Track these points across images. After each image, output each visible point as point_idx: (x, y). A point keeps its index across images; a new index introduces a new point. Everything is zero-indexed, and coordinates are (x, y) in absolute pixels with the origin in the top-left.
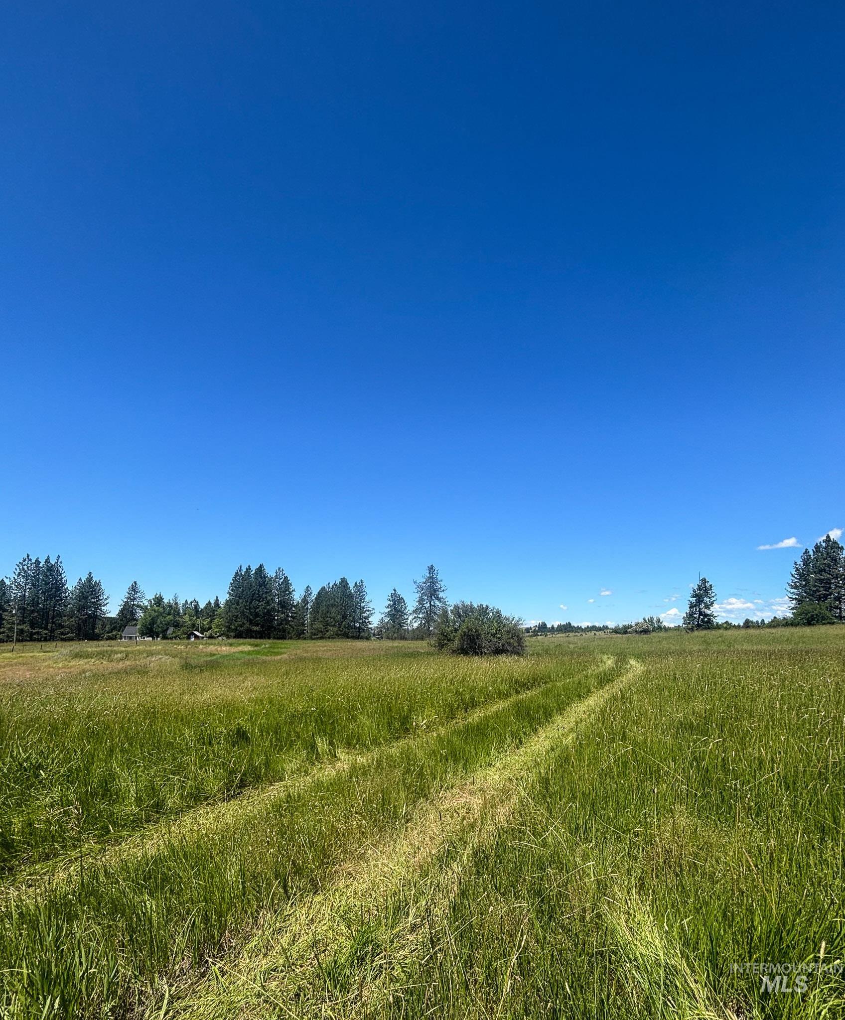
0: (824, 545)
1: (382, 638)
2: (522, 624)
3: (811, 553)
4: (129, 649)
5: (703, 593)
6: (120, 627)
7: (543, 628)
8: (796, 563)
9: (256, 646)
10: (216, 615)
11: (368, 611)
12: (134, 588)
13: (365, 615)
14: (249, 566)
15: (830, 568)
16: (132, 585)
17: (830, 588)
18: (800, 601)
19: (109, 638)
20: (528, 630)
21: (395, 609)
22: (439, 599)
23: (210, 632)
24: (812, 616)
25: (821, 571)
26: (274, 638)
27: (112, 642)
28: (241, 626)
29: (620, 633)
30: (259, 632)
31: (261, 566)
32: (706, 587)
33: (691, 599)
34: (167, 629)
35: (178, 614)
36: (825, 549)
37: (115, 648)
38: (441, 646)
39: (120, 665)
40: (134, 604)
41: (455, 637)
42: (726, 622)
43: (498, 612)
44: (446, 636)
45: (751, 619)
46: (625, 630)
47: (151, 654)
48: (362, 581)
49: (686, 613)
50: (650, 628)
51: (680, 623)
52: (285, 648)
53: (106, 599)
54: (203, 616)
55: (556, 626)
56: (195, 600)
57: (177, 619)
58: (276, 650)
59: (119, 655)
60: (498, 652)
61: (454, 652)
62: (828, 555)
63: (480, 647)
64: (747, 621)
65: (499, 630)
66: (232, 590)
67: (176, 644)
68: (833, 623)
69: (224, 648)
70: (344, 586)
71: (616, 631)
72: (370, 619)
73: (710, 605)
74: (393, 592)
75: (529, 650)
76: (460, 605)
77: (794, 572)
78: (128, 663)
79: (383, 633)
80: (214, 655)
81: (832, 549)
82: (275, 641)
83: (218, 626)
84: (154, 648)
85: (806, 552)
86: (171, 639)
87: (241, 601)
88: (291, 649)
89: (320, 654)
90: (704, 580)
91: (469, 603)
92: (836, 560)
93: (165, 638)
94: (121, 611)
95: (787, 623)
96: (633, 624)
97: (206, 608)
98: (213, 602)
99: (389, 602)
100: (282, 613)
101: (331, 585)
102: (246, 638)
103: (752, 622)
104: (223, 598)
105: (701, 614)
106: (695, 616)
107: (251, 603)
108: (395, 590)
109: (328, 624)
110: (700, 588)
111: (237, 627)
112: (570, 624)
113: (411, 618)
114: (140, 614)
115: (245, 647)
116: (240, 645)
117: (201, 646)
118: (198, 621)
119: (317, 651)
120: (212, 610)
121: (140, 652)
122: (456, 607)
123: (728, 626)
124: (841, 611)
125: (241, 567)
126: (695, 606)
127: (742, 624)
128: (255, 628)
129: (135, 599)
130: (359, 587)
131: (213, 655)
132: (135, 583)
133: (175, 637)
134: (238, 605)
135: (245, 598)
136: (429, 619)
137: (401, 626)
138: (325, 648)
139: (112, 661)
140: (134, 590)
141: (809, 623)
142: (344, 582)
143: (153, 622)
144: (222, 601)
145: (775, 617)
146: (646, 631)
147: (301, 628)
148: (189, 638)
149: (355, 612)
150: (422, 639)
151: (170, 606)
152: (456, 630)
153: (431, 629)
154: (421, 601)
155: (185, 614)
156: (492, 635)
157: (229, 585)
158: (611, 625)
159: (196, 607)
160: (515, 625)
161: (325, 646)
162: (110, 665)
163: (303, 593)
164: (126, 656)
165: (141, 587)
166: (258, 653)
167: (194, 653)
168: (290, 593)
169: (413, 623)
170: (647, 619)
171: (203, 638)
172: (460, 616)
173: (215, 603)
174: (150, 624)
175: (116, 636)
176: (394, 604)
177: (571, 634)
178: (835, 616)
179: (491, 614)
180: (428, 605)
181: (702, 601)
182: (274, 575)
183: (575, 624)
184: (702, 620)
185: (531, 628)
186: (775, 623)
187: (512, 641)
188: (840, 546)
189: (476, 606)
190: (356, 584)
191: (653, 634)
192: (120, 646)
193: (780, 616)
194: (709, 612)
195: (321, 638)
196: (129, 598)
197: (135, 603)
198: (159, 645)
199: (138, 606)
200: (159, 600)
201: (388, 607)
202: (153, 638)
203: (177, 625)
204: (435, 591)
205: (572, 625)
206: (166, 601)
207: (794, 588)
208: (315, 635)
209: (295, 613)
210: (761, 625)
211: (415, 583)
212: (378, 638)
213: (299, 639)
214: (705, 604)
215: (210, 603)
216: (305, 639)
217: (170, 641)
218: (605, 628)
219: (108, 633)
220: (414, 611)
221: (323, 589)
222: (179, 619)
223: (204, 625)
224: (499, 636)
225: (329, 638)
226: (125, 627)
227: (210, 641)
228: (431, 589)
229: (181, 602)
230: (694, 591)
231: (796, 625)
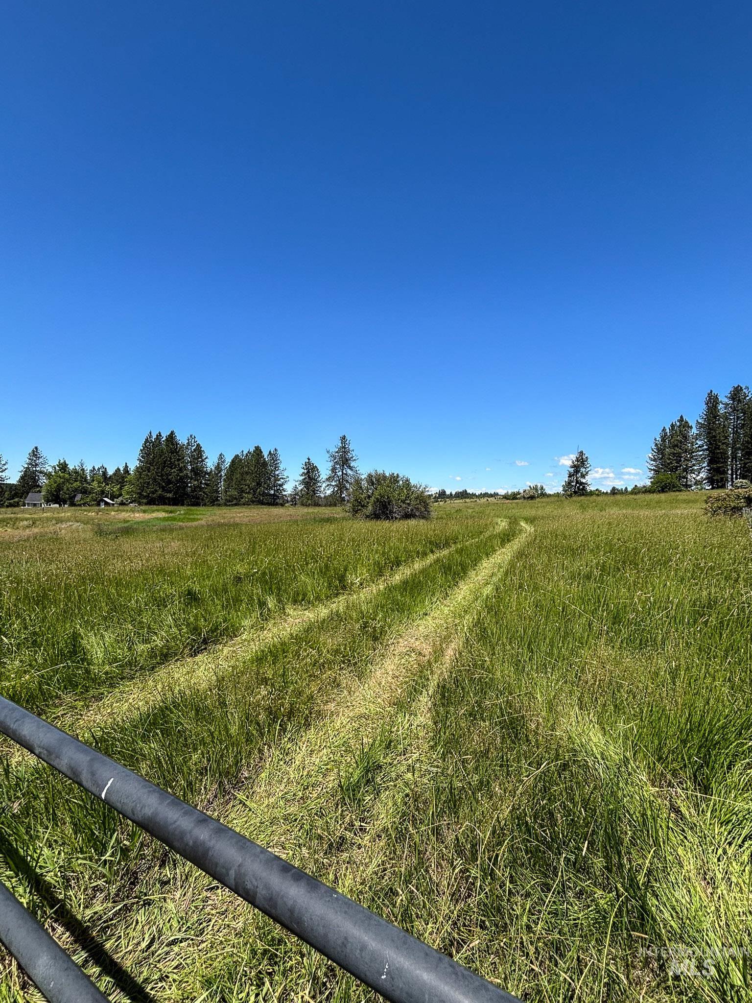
0: (678, 424)
1: (296, 504)
2: (428, 491)
3: (668, 431)
4: (35, 516)
5: (580, 465)
6: (23, 494)
7: (442, 495)
8: (655, 439)
9: (171, 512)
10: (126, 482)
11: (283, 479)
12: (35, 453)
13: (279, 482)
14: (160, 433)
15: (681, 444)
16: (33, 451)
17: (681, 461)
18: (657, 471)
19: (10, 505)
20: (430, 496)
21: (309, 477)
22: (351, 468)
23: (120, 498)
25: (675, 446)
26: (188, 505)
27: (16, 509)
28: (153, 493)
29: (509, 499)
30: (173, 499)
31: (172, 433)
32: (582, 459)
33: (570, 469)
34: (75, 496)
35: (86, 480)
36: (679, 427)
37: (19, 516)
38: (355, 511)
39: (28, 532)
40: (36, 471)
41: (368, 503)
42: (597, 490)
43: (407, 480)
44: (360, 503)
45: (617, 487)
46: (514, 496)
47: (59, 521)
48: (276, 450)
49: (565, 481)
50: (535, 495)
51: (560, 490)
52: (200, 514)
53: (5, 465)
54: (113, 482)
55: (454, 493)
56: (103, 467)
57: (85, 485)
58: (192, 517)
59: (25, 523)
60: (407, 516)
61: (367, 517)
62: (680, 432)
63: (391, 512)
64: (614, 489)
65: (407, 497)
66: (142, 457)
67: (85, 511)
68: (680, 491)
69: (137, 515)
70: (258, 455)
71: (506, 497)
72: (284, 487)
73: (585, 475)
74: (307, 461)
75: (434, 514)
76: (373, 474)
77: (654, 447)
78: (36, 530)
79: (295, 500)
80: (128, 521)
81: (684, 427)
82: (189, 507)
83: (128, 493)
84: (63, 514)
85: (664, 430)
86: (80, 505)
87: (152, 468)
88: (206, 516)
89: (237, 520)
90: (582, 452)
91: (382, 472)
92: (686, 437)
93: (73, 504)
94: (22, 478)
95: (646, 491)
96: (522, 491)
97: (114, 474)
98: (122, 469)
99: (303, 471)
100: (195, 480)
101: (245, 453)
102: (158, 505)
103: (617, 489)
104: (133, 464)
105: (577, 482)
106: (573, 484)
107: (163, 470)
108: (309, 459)
109: (243, 491)
110: (577, 460)
111: (149, 494)
112: (466, 491)
113: (324, 485)
114: (43, 481)
115: (158, 514)
116: (153, 511)
117: (113, 513)
118: (107, 488)
119: (234, 517)
120: (121, 477)
121: (48, 519)
122: (370, 476)
123: (598, 493)
124: (687, 480)
125: (150, 433)
126: (573, 475)
127: (609, 492)
128: (170, 495)
129: (36, 465)
130: (273, 455)
131: (126, 521)
132: (36, 448)
133: (84, 504)
134: (149, 472)
135: (156, 465)
136: (341, 487)
137: (315, 494)
138: (242, 514)
139: (18, 528)
140: (35, 455)
141: (663, 491)
142: (258, 450)
143: (59, 488)
144: (132, 467)
145: (636, 486)
146: (532, 498)
147: (215, 494)
148: (99, 505)
149: (269, 479)
150: (335, 505)
151: (76, 472)
152: (369, 497)
153: (343, 496)
154: (334, 470)
155: (93, 481)
156: (402, 501)
157: (139, 452)
158: (502, 492)
159: (105, 473)
160: (422, 492)
161: (241, 512)
162: (16, 532)
163: (216, 461)
164: (33, 523)
165: (43, 451)
166: (174, 519)
167: (106, 520)
168: (203, 461)
169: (326, 490)
170: (532, 487)
171: (113, 504)
172: (373, 484)
173: (124, 469)
174: (56, 491)
175: (18, 503)
176: (308, 472)
177: (467, 500)
178: (683, 485)
179: (401, 482)
180: (341, 473)
181: (579, 471)
182: (186, 442)
183: (469, 491)
184: (578, 487)
185: (432, 495)
186: (636, 491)
187: (420, 506)
188: (691, 425)
189: (387, 475)
190: (270, 452)
191: (538, 500)
192: (25, 513)
193: (640, 484)
194: (584, 481)
195: (236, 505)
196: (30, 464)
197: (38, 469)
198: (67, 512)
199: (41, 472)
200: (63, 467)
201: (302, 475)
202: (60, 505)
203: (85, 492)
204: (347, 460)
206: (71, 467)
207: (654, 461)
208: (230, 501)
209: (208, 480)
210: (625, 492)
211: (328, 452)
212: (292, 505)
213: (213, 505)
214: (582, 473)
215: (118, 469)
216: (219, 505)
217: (79, 508)
218: (496, 495)
219: (8, 499)
220: (327, 480)
221: (237, 456)
222: (87, 486)
223: (114, 492)
224: (408, 502)
225: (244, 504)
226: (28, 494)
227: (121, 508)
228: (343, 459)
229: (88, 468)
230: (573, 462)
231: (653, 492)
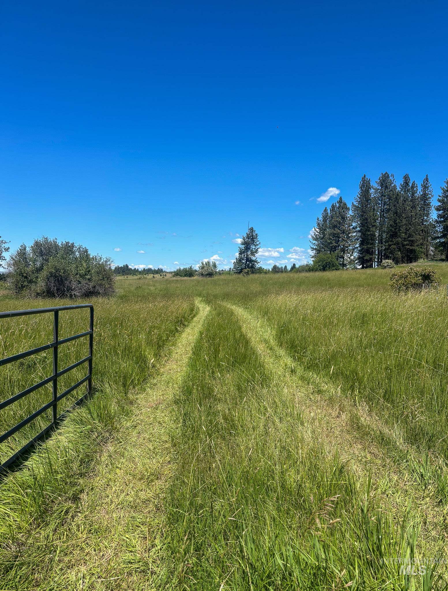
0: (338, 205)
3: (329, 211)
5: (250, 242)
8: (318, 219)
15: (340, 225)
17: (339, 241)
18: (318, 251)
24: (326, 263)
25: (335, 227)
32: (252, 236)
33: (241, 246)
36: (338, 208)
49: (236, 259)
50: (208, 273)
51: (231, 267)
62: (340, 214)
64: (275, 267)
68: (338, 270)
71: (178, 273)
73: (255, 252)
77: (316, 227)
81: (342, 209)
85: (326, 210)
90: (252, 229)
92: (344, 218)
95: (308, 269)
105: (247, 260)
106: (243, 261)
110: (248, 237)
112: (127, 266)
124: (343, 259)
126: (244, 252)
141: (324, 269)
170: (204, 263)
178: (340, 264)
181: (249, 249)
184: (248, 265)
188: (348, 207)
194: (254, 258)
205: (130, 267)
207: (315, 240)
214: (251, 251)
230: (244, 239)
231: (316, 270)
